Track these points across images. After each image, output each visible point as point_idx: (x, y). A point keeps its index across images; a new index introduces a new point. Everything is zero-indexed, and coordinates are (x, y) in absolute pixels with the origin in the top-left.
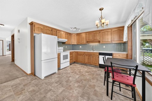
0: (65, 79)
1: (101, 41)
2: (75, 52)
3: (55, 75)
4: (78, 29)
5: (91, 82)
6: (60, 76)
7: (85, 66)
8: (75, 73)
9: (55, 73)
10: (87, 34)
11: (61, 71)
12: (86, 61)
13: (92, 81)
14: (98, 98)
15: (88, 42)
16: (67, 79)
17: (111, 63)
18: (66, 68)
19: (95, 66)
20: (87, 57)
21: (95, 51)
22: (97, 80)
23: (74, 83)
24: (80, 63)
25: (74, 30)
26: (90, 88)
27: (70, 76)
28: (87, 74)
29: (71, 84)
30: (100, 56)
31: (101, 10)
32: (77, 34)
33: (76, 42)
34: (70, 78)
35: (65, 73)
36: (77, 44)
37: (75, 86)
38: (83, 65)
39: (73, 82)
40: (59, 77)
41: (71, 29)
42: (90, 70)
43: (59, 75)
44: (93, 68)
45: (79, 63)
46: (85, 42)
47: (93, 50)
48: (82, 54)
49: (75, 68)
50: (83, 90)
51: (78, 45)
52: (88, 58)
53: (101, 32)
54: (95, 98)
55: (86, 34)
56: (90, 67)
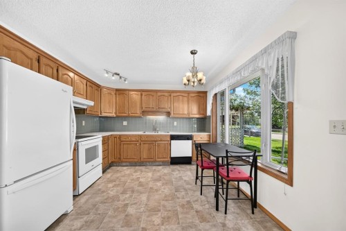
0: (115, 220)
1: (172, 113)
2: (115, 137)
3: (66, 221)
4: (123, 79)
5: (178, 198)
6: (92, 217)
7: (143, 168)
8: (133, 191)
9: (65, 215)
10: (144, 93)
11: (82, 200)
12: (145, 155)
13: (178, 196)
14: (210, 224)
15: (145, 113)
16: (122, 216)
17: (227, 152)
18: (95, 187)
19: (164, 164)
20: (146, 146)
21: (160, 133)
22: (185, 190)
23: (148, 217)
24: (128, 164)
25: (113, 78)
26: (187, 213)
27: (126, 205)
28: (159, 184)
29: (142, 225)
30: (172, 141)
31: (193, 53)
32: (117, 90)
33: (114, 111)
34: (131, 210)
35: (102, 202)
36: (117, 117)
37: (156, 223)
38: (137, 167)
39: (144, 217)
40: (92, 221)
41: (106, 75)
42: (159, 174)
43: (85, 218)
44: (160, 167)
45: (124, 164)
46: (139, 112)
47: (155, 130)
48: (134, 140)
49: (123, 179)
50: (179, 223)
51: (119, 118)
52: (149, 149)
53: (172, 95)
54: (207, 226)
55: (141, 95)
56: (154, 168)
